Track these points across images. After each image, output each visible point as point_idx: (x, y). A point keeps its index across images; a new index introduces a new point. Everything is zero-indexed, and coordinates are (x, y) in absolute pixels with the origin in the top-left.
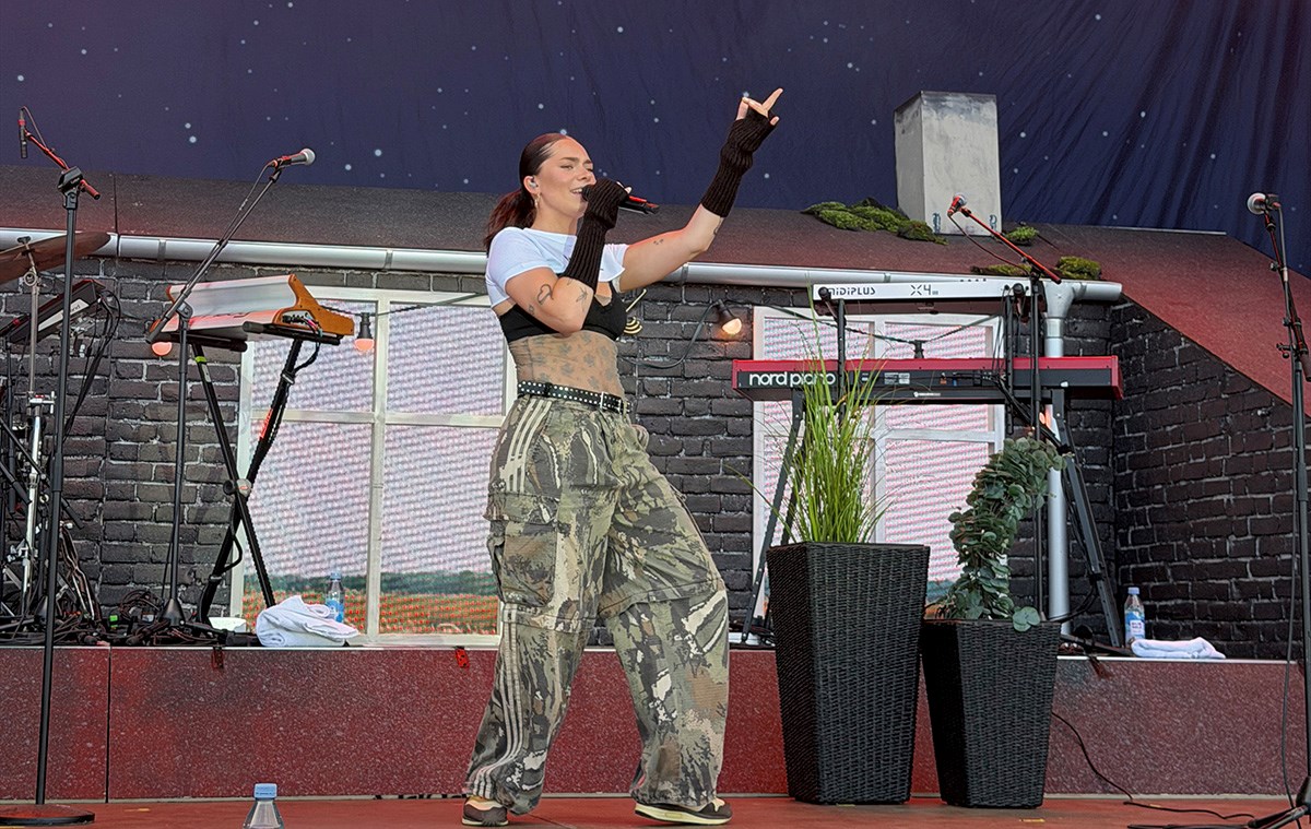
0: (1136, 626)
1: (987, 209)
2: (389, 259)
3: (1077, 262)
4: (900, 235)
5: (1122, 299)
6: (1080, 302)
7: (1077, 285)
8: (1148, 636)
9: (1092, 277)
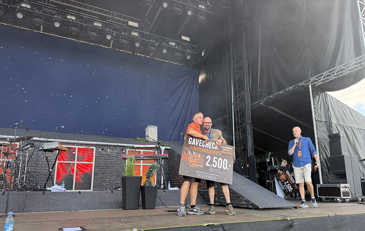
0: (169, 186)
1: (156, 139)
2: (78, 142)
3: (165, 145)
4: (145, 141)
5: (170, 149)
6: (166, 149)
7: (165, 147)
8: (171, 187)
9: (167, 146)
